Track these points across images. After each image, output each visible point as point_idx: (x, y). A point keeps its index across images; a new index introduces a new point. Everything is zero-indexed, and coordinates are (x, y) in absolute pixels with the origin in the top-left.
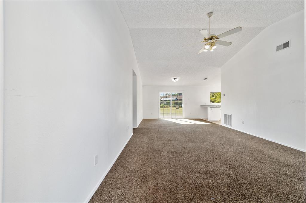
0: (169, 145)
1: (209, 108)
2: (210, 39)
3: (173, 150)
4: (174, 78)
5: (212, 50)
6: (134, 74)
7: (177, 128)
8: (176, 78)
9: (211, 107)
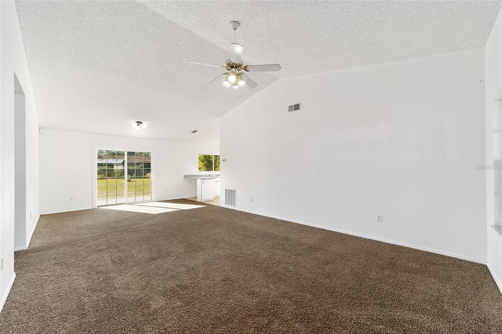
0: (157, 274)
1: (199, 181)
2: (236, 67)
3: (172, 284)
4: (137, 122)
5: (236, 87)
6: (19, 91)
7: (152, 225)
8: (141, 123)
9: (203, 179)
